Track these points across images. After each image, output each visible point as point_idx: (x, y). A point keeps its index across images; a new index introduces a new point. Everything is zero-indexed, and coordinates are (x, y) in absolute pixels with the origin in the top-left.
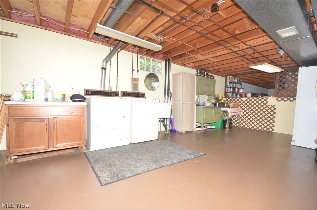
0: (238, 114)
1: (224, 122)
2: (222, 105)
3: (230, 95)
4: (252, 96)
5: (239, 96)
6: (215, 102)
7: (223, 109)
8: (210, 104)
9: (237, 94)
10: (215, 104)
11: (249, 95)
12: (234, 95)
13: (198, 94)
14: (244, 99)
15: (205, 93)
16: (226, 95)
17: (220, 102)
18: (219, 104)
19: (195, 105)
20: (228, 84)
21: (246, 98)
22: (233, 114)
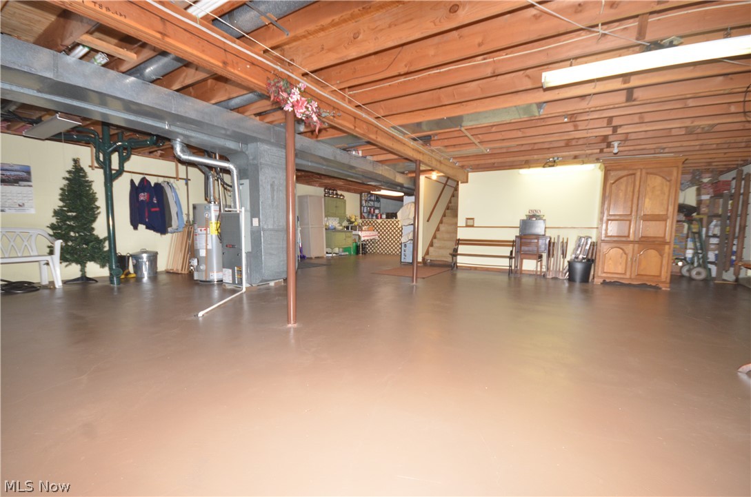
0: (372, 238)
1: (357, 247)
2: (354, 228)
3: (365, 215)
4: (387, 218)
5: (374, 217)
6: (347, 225)
7: (354, 232)
8: (341, 228)
9: (373, 216)
10: (347, 228)
11: (384, 216)
12: (370, 217)
13: (326, 216)
14: (379, 221)
15: (334, 215)
16: (362, 217)
17: (353, 225)
18: (352, 227)
19: (324, 229)
20: (364, 202)
21: (381, 220)
22: (366, 238)
